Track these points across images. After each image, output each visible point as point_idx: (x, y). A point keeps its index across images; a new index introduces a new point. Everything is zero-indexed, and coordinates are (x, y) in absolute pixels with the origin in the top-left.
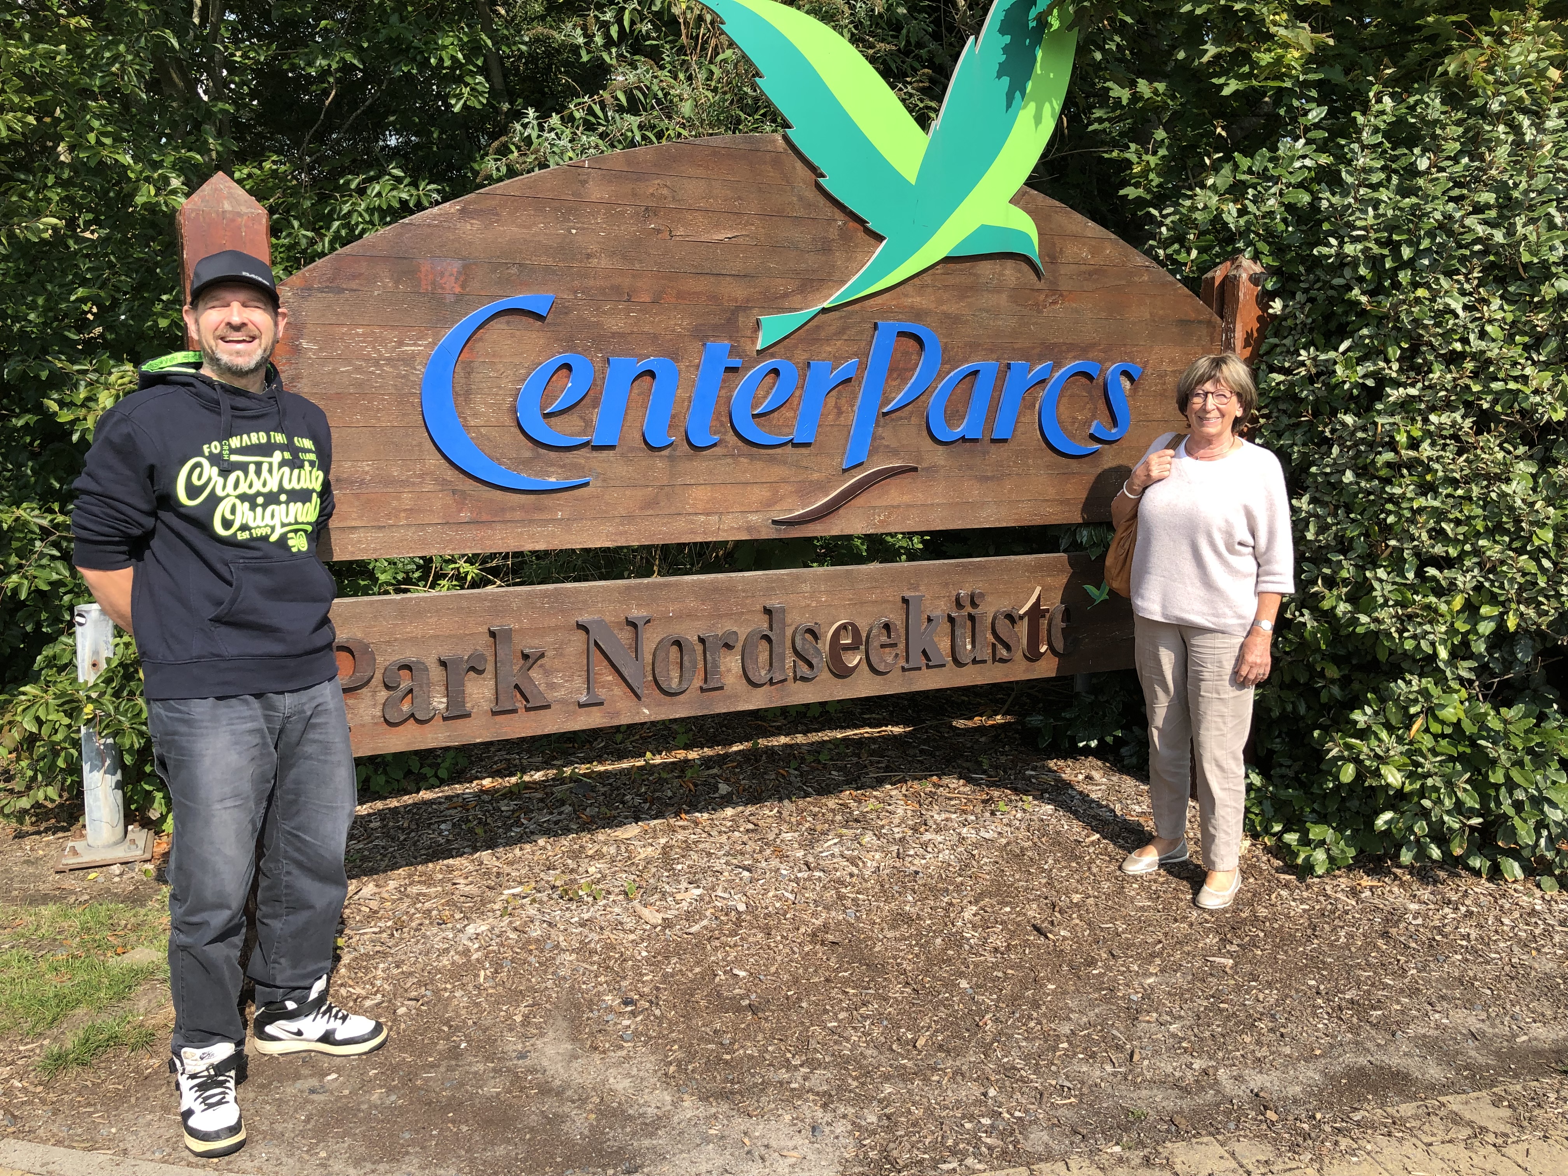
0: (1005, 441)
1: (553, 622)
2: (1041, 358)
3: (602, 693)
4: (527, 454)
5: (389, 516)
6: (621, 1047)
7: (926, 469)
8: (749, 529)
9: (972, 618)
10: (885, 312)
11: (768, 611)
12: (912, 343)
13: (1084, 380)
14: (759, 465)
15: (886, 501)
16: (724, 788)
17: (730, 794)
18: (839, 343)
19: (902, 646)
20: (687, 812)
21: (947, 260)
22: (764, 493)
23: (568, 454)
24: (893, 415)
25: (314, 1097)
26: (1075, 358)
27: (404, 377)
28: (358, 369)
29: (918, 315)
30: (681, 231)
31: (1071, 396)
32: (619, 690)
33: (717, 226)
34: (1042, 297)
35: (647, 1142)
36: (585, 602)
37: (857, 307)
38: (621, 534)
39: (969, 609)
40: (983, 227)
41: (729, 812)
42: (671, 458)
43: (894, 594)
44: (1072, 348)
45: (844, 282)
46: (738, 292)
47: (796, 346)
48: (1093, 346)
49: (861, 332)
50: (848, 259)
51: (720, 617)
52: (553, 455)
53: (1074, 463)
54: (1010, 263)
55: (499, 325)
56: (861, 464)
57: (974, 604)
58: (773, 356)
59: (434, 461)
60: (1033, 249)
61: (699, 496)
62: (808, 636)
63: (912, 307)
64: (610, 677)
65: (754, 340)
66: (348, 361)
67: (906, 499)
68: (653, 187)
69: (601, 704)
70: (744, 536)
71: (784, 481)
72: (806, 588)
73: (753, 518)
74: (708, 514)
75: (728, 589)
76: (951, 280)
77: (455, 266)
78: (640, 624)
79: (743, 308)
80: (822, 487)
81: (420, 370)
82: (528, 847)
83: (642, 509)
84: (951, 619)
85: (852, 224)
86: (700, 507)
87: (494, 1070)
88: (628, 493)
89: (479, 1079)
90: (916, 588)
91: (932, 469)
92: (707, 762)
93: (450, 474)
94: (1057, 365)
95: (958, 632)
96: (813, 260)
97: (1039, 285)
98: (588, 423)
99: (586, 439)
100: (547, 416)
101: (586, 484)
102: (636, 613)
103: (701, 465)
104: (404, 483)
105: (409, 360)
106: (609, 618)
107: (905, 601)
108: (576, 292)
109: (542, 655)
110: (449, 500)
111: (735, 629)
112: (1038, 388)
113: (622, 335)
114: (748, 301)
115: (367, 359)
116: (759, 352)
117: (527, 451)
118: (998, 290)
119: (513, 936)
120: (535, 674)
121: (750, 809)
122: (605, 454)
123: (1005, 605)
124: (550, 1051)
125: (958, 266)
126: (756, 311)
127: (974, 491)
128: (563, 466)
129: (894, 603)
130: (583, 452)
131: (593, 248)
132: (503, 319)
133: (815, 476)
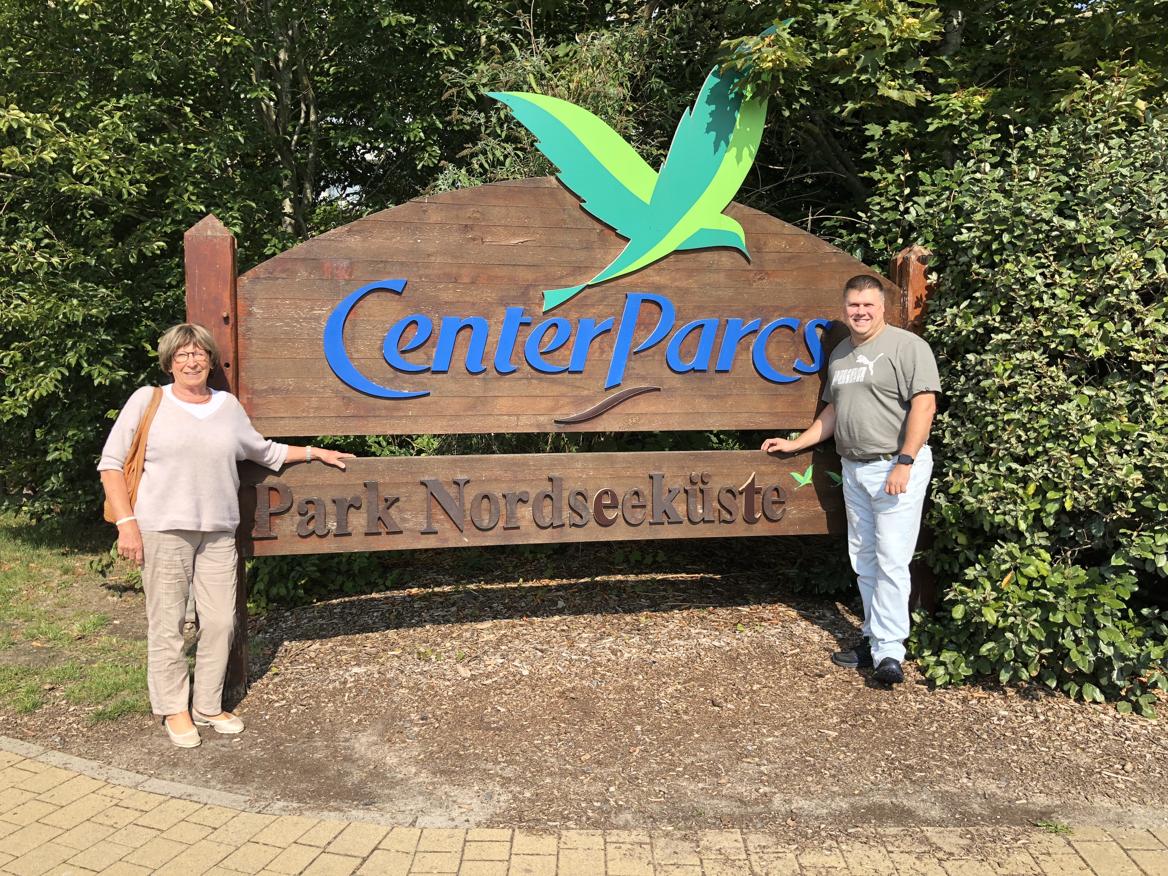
0: (726, 371)
1: (405, 480)
2: (753, 316)
3: (436, 526)
4: (391, 376)
5: (303, 411)
6: (405, 742)
7: (667, 390)
8: (538, 426)
9: (702, 491)
10: (634, 286)
11: (550, 480)
12: (654, 306)
13: (788, 331)
14: (545, 385)
15: (637, 410)
16: (561, 604)
17: (563, 608)
18: (601, 307)
19: (649, 507)
20: (528, 616)
21: (676, 252)
22: (550, 403)
23: (417, 376)
24: (642, 354)
25: (223, 749)
26: (780, 316)
27: (314, 329)
28: (288, 325)
29: (658, 288)
30: (488, 239)
31: (779, 342)
32: (448, 525)
33: (514, 235)
34: (752, 275)
35: (386, 791)
36: (426, 468)
37: (613, 284)
38: (450, 426)
39: (700, 485)
40: (702, 230)
41: (557, 618)
42: (484, 379)
43: (642, 472)
44: (777, 308)
45: (603, 268)
46: (528, 275)
47: (570, 309)
48: (794, 308)
49: (617, 300)
50: (605, 254)
51: (518, 481)
52: (407, 376)
53: (781, 388)
54: (725, 253)
55: (372, 298)
56: (619, 385)
57: (703, 482)
58: (554, 315)
59: (332, 379)
60: (742, 242)
61: (503, 404)
62: (580, 497)
63: (653, 283)
64: (442, 517)
65: (540, 305)
66: (281, 320)
67: (652, 409)
68: (470, 212)
69: (436, 533)
70: (535, 431)
71: (563, 395)
72: (579, 465)
73: (542, 419)
74: (509, 415)
75: (523, 464)
76: (681, 265)
77: (346, 263)
78: (462, 484)
79: (533, 285)
80: (589, 400)
81: (324, 324)
82: (419, 629)
83: (464, 411)
84: (686, 492)
85: (607, 231)
86: (505, 410)
87: (326, 746)
88: (455, 400)
89: (316, 749)
90: (660, 468)
91: (671, 390)
92: (559, 588)
93: (342, 386)
94: (766, 320)
95: (691, 500)
96: (581, 255)
97: (750, 267)
98: (429, 358)
99: (427, 366)
100: (403, 352)
101: (428, 394)
102: (461, 477)
103: (506, 383)
104: (313, 392)
105: (317, 319)
106: (441, 479)
107: (651, 477)
108: (421, 277)
109: (397, 500)
110: (341, 403)
111: (528, 490)
112: (751, 336)
113: (452, 303)
114: (536, 281)
115: (292, 318)
116: (545, 313)
117: (390, 373)
118: (718, 271)
119: (376, 675)
120: (393, 511)
121: (572, 617)
122: (440, 376)
123: (729, 483)
124: (364, 740)
125: (686, 256)
126: (541, 287)
127: (703, 405)
128: (413, 383)
129: (643, 478)
130: (427, 375)
131: (431, 250)
132: (375, 294)
133: (586, 392)
